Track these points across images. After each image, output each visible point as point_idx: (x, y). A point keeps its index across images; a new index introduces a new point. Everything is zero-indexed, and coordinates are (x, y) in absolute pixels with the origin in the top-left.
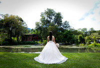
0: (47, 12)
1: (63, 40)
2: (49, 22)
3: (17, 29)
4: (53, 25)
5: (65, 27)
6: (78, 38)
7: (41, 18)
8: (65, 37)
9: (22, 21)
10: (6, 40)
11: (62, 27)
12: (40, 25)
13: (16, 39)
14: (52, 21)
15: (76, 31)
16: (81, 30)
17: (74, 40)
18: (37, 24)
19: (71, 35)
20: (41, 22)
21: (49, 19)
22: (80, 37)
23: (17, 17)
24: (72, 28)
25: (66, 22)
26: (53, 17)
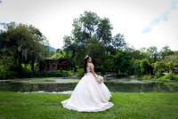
0: (85, 18)
1: (113, 68)
2: (87, 36)
3: (31, 49)
4: (95, 42)
5: (118, 45)
6: (141, 65)
7: (74, 28)
8: (116, 64)
9: (40, 34)
10: (12, 69)
11: (111, 44)
12: (73, 42)
13: (29, 67)
14: (93, 34)
15: (138, 52)
16: (145, 51)
17: (133, 69)
18: (67, 40)
19: (128, 59)
20: (73, 36)
21: (88, 31)
22: (145, 64)
23: (31, 27)
24: (130, 47)
25: (118, 35)
26: (96, 27)
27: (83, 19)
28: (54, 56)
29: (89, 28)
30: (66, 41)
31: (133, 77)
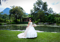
1: (48, 21)
5: (50, 12)
6: (58, 20)
7: (34, 7)
11: (47, 12)
17: (56, 21)
20: (34, 10)
21: (39, 7)
25: (50, 8)
26: (42, 6)
27: (37, 3)
28: (28, 17)
29: (39, 6)
30: (31, 11)
31: (55, 24)
